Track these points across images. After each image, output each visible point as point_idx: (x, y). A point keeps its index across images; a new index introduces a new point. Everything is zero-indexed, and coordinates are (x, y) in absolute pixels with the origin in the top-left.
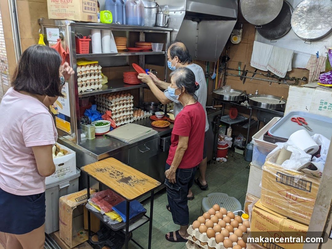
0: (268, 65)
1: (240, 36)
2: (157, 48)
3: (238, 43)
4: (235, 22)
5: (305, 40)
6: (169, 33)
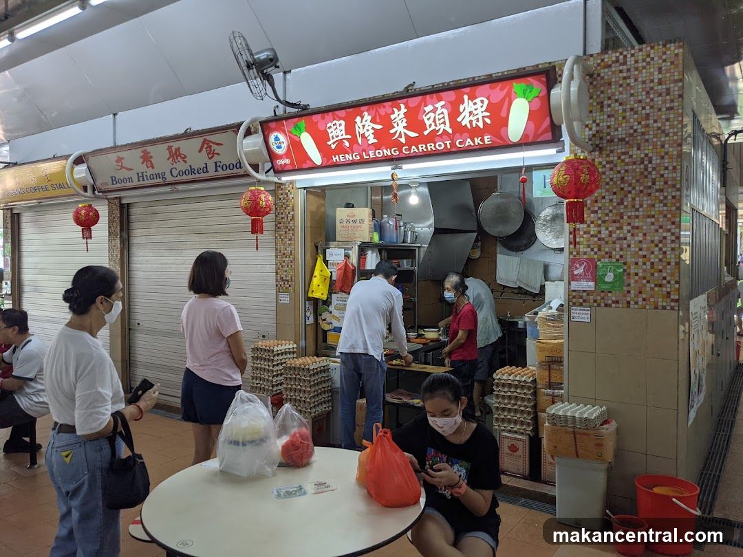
0: (518, 280)
1: (479, 249)
2: (405, 264)
3: (477, 257)
4: (476, 234)
5: (554, 250)
6: (417, 249)
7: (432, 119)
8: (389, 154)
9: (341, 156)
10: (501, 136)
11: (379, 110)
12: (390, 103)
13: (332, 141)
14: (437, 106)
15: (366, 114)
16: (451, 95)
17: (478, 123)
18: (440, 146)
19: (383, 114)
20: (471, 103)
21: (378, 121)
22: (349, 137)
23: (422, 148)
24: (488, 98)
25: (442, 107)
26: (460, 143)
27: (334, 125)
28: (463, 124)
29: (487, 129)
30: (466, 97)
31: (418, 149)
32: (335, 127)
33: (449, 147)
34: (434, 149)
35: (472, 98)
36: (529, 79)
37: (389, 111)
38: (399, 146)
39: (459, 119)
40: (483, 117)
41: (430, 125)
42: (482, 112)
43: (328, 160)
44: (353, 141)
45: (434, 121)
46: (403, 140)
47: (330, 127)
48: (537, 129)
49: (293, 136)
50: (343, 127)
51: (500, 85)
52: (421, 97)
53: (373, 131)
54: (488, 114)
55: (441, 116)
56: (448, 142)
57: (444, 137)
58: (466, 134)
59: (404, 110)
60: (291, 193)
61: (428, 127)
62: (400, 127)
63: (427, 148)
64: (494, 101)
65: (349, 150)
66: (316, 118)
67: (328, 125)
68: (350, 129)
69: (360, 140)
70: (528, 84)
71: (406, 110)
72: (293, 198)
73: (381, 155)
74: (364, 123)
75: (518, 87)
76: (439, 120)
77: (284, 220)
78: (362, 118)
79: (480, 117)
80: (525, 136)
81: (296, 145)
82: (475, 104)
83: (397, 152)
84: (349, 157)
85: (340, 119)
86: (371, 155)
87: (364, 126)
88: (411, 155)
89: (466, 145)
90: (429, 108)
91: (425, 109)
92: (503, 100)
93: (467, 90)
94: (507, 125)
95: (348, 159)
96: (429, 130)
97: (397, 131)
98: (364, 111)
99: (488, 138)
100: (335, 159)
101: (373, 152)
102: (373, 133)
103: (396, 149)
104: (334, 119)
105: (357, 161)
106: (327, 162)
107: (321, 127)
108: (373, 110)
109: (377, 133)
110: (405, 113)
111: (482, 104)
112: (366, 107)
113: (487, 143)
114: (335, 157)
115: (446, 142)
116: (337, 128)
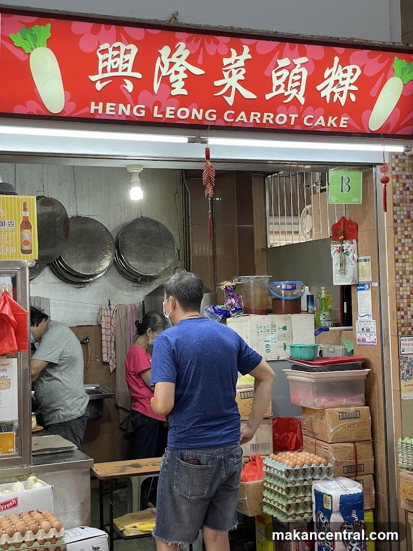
7: (283, 79)
8: (200, 117)
9: (108, 105)
10: (361, 120)
11: (207, 44)
12: (227, 39)
13: (100, 76)
14: (296, 61)
16: (319, 52)
17: (340, 98)
19: (212, 52)
20: (340, 70)
21: (200, 61)
22: (138, 75)
23: (255, 117)
24: (362, 68)
25: (303, 65)
26: (309, 120)
27: (114, 49)
28: (323, 94)
29: (348, 108)
30: (337, 59)
31: (248, 118)
32: (116, 53)
33: (292, 123)
34: (271, 122)
35: (344, 62)
37: (222, 50)
38: (221, 106)
39: (319, 88)
40: (349, 91)
41: (278, 87)
43: (78, 108)
44: (144, 84)
45: (286, 83)
46: (230, 100)
47: (105, 51)
48: (402, 118)
49: (11, 48)
50: (131, 57)
51: (381, 55)
52: (276, 44)
53: (185, 76)
54: (355, 88)
55: (298, 77)
56: (293, 116)
57: (292, 107)
58: (321, 110)
59: (246, 55)
61: (274, 88)
62: (232, 80)
63: (261, 119)
64: (368, 74)
65: (129, 98)
67: (102, 47)
68: (145, 63)
69: (156, 87)
70: (410, 63)
71: (250, 57)
73: (186, 117)
74: (173, 59)
75: (399, 63)
76: (293, 82)
78: (173, 50)
79: (345, 90)
80: (387, 125)
82: (345, 71)
83: (214, 116)
84: (124, 110)
85: (130, 41)
86: (168, 113)
87: (172, 64)
88: (234, 125)
89: (316, 125)
90: (284, 62)
91: (279, 61)
92: (379, 75)
93: (341, 50)
94: (371, 108)
95: (120, 113)
96: (275, 93)
97: (225, 84)
98: (180, 41)
99: (344, 120)
100: (93, 107)
101: (174, 108)
102: (183, 79)
103: (215, 111)
104: (119, 39)
105: (137, 119)
106: (75, 111)
107: (85, 45)
108: (196, 41)
109: (190, 80)
110: (246, 61)
111: (353, 74)
112: (185, 35)
113: (341, 126)
114: (97, 105)
115: (290, 115)
116: (118, 56)
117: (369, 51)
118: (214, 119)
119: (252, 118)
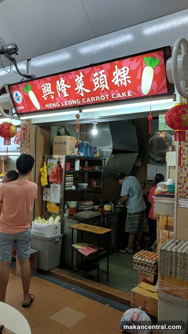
1: (141, 162)
2: (97, 168)
3: (139, 166)
4: (138, 154)
6: (103, 160)
7: (98, 81)
8: (75, 103)
9: (50, 104)
10: (138, 91)
11: (68, 76)
12: (74, 72)
13: (45, 95)
14: (100, 73)
15: (62, 79)
16: (108, 66)
17: (123, 83)
18: (103, 98)
19: (71, 78)
20: (119, 71)
21: (68, 83)
22: (53, 93)
23: (93, 99)
24: (129, 67)
25: (103, 73)
26: (114, 96)
28: (115, 83)
29: (129, 87)
30: (116, 67)
31: (91, 100)
32: (46, 87)
33: (108, 98)
34: (99, 100)
35: (120, 67)
36: (153, 53)
37: (73, 76)
38: (81, 98)
39: (113, 81)
40: (127, 79)
41: (97, 85)
42: (126, 76)
43: (43, 107)
45: (99, 82)
46: (82, 94)
47: (43, 87)
48: (159, 86)
49: (25, 94)
50: (50, 87)
51: (136, 58)
52: (91, 67)
53: (66, 89)
54: (129, 77)
55: (103, 79)
56: (107, 96)
57: (105, 92)
58: (117, 91)
59: (82, 76)
60: (28, 127)
61: (95, 86)
62: (80, 87)
63: (95, 99)
64: (132, 69)
65: (54, 101)
66: (36, 82)
68: (54, 88)
69: (59, 95)
70: (153, 57)
71: (83, 76)
72: (29, 129)
73: (71, 104)
74: (61, 85)
75: (147, 59)
76: (102, 81)
77: (24, 142)
78: (60, 81)
79: (125, 79)
80: (151, 90)
81: (27, 98)
82: (122, 71)
83: (80, 102)
84: (54, 105)
85: (48, 82)
86: (66, 103)
87: (61, 86)
88: (87, 104)
89: (117, 97)
90: (96, 75)
91: (94, 75)
92: (138, 68)
93: (117, 62)
94: (140, 84)
95: (53, 106)
96: (96, 88)
97: (79, 89)
98: (60, 77)
99: (130, 93)
100: (47, 106)
101: (67, 102)
102: (66, 91)
103: (79, 100)
104: (45, 83)
105: (58, 108)
106: (43, 108)
107: (39, 88)
108: (65, 76)
109: (68, 90)
110: (82, 78)
111: (126, 71)
112: (62, 75)
113: (129, 95)
114: (47, 105)
115: (106, 96)
116: (47, 88)
117: (129, 58)
118: (80, 103)
119: (92, 100)
